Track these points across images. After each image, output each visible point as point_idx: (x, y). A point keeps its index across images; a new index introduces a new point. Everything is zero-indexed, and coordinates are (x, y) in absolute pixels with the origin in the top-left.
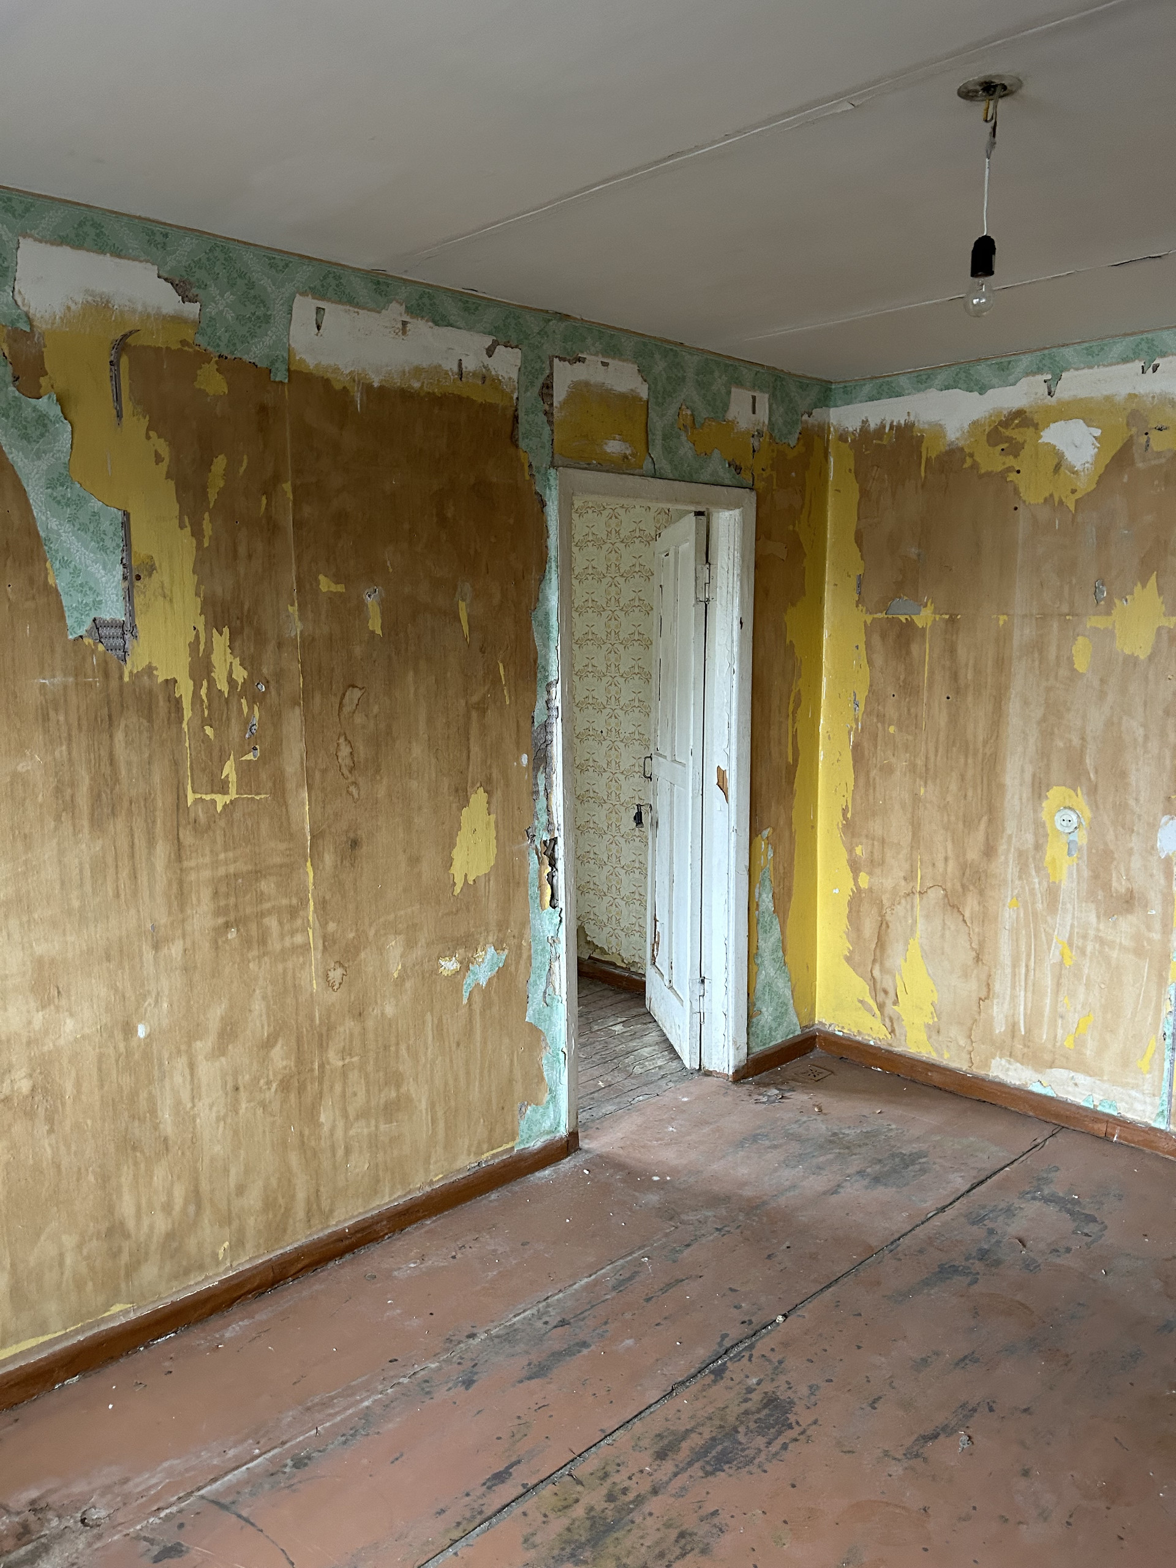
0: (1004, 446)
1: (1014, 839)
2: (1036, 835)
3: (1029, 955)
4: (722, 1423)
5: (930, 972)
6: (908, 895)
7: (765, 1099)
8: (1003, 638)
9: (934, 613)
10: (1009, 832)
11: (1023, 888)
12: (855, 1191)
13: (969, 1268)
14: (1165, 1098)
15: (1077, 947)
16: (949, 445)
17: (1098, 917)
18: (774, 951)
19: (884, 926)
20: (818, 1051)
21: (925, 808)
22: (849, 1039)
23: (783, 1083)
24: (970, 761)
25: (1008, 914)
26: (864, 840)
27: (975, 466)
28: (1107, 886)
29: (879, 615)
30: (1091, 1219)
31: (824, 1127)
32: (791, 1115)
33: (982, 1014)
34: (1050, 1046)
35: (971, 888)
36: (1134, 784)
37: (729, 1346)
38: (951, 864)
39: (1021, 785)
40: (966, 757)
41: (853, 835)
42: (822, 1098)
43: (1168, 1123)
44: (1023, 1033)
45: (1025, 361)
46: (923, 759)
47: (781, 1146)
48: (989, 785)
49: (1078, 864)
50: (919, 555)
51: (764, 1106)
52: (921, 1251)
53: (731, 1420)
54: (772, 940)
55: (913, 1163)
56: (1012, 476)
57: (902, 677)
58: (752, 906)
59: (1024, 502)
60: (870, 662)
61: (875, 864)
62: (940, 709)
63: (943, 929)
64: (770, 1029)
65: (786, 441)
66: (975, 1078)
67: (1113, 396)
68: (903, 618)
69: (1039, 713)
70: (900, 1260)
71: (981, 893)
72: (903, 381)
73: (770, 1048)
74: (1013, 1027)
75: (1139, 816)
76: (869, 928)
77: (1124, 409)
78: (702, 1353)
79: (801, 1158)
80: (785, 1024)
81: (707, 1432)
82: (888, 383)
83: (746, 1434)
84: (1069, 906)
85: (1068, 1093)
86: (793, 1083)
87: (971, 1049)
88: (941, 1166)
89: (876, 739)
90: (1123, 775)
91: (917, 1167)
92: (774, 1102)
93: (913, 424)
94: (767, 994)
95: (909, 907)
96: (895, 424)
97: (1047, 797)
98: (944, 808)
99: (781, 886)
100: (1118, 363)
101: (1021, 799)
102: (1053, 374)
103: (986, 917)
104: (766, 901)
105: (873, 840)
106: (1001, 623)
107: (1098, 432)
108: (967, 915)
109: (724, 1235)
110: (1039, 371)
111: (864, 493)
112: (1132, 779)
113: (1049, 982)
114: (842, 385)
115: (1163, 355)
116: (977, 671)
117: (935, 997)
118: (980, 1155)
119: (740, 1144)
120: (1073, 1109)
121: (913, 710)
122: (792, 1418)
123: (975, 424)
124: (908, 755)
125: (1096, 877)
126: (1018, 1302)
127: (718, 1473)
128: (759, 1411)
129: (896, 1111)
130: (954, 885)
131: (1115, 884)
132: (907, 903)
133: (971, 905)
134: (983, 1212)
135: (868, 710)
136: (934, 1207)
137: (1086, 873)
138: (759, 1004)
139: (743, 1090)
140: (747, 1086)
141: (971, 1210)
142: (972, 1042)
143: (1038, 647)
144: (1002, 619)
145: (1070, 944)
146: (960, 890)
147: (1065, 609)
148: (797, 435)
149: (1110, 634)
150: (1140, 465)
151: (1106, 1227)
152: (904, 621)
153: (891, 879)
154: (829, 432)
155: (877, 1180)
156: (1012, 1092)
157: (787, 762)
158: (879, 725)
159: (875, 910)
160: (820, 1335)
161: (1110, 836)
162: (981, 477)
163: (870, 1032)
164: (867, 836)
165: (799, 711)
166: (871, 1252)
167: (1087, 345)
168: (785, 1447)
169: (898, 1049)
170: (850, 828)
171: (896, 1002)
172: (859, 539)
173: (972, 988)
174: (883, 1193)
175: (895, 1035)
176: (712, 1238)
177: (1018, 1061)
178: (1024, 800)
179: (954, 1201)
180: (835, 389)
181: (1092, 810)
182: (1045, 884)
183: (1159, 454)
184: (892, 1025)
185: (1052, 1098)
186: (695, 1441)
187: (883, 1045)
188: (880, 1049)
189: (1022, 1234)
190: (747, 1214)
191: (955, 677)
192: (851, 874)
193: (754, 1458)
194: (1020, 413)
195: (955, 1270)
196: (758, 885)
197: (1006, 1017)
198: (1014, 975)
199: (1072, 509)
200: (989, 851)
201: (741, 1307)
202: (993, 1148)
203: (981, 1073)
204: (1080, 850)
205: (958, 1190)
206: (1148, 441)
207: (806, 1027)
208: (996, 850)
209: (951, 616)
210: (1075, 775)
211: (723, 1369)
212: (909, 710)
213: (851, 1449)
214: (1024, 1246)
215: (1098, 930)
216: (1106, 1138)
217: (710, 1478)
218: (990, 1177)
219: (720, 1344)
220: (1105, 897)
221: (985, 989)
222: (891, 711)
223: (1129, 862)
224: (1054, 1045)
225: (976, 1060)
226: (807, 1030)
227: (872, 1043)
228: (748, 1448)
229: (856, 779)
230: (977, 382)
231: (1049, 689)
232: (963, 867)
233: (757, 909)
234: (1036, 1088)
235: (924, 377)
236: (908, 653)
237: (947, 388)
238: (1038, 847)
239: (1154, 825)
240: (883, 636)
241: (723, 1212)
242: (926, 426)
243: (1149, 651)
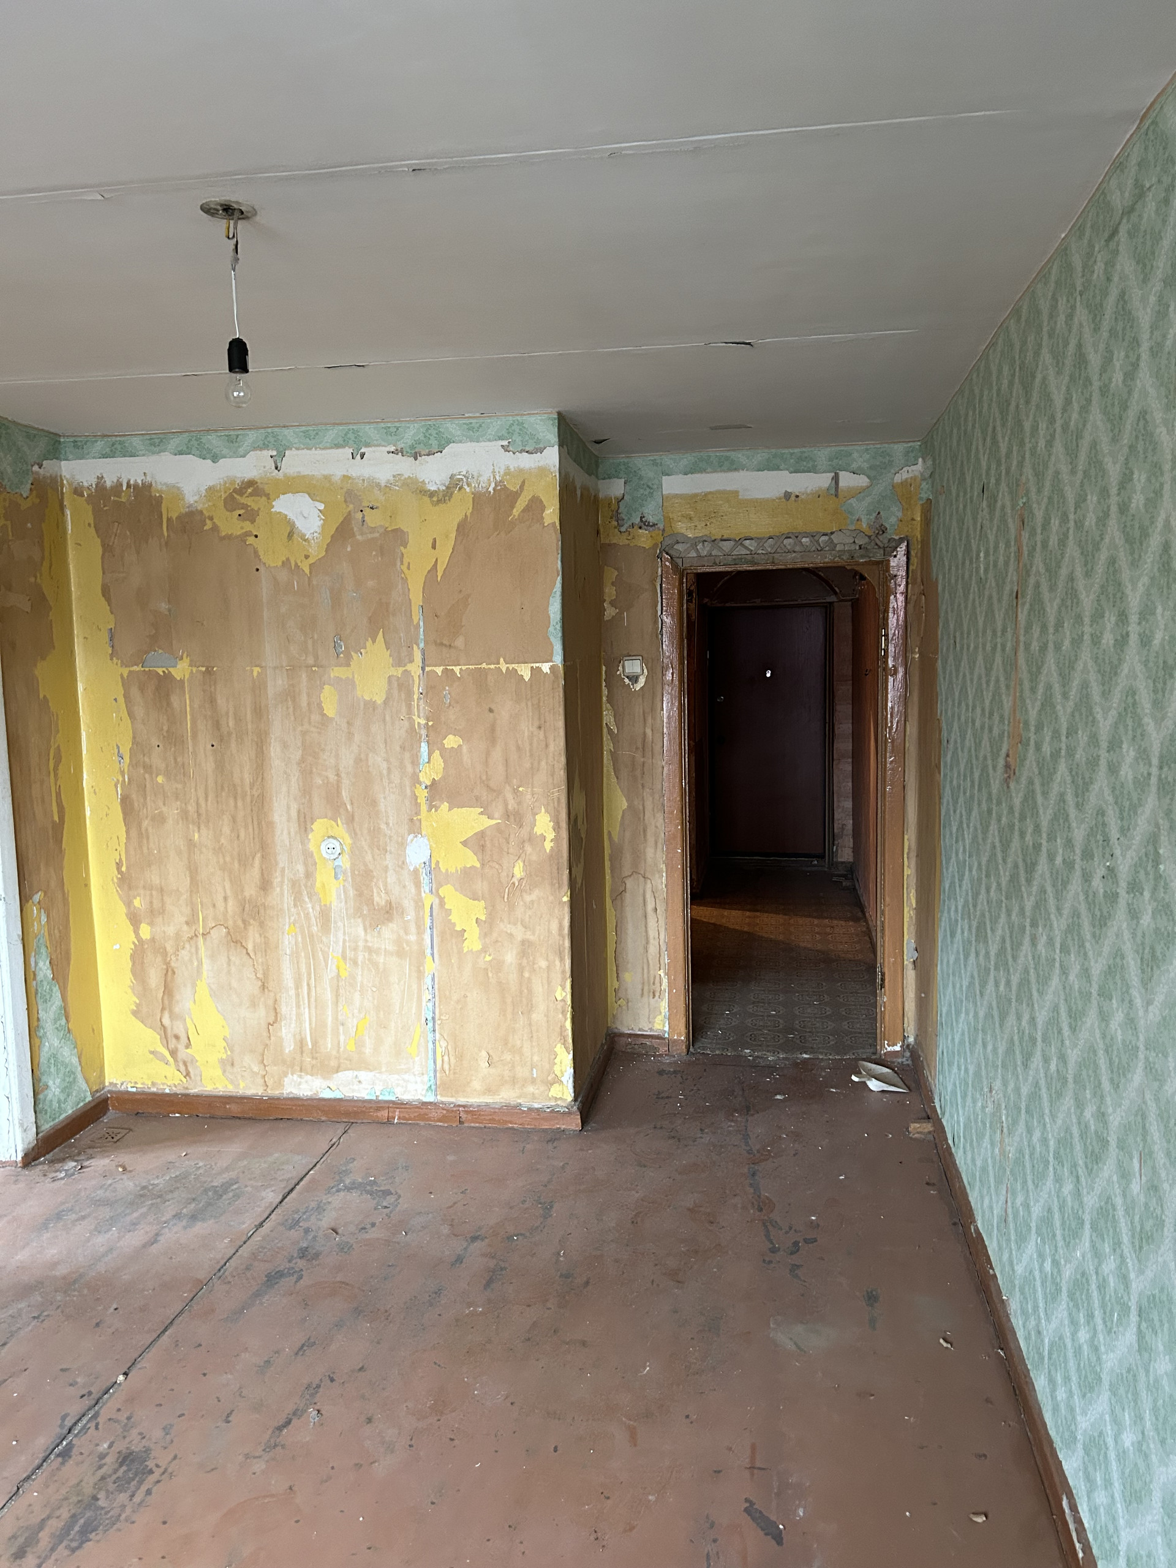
0: (241, 512)
1: (286, 871)
2: (306, 864)
3: (309, 974)
4: (80, 1498)
5: (220, 1009)
6: (191, 938)
7: (63, 1175)
8: (258, 687)
9: (191, 665)
10: (281, 865)
11: (298, 914)
12: (175, 1234)
13: (293, 1268)
14: (432, 1075)
15: (350, 959)
16: (188, 507)
17: (365, 930)
18: (55, 1021)
19: (170, 973)
20: (112, 1113)
21: (201, 853)
22: (143, 1093)
23: (79, 1154)
24: (240, 804)
25: (287, 941)
26: (142, 892)
27: (215, 528)
28: (370, 901)
29: (135, 668)
30: (387, 1193)
31: (131, 1184)
32: (94, 1182)
33: (272, 1038)
34: (334, 1053)
35: (252, 921)
36: (383, 810)
37: (70, 1424)
38: (230, 903)
39: (288, 821)
40: (235, 798)
41: (130, 888)
42: (125, 1158)
43: (436, 1095)
44: (310, 1047)
45: (252, 436)
46: (194, 804)
47: (89, 1215)
48: (259, 824)
49: (344, 886)
50: (169, 610)
51: (63, 1182)
52: (247, 1269)
53: (88, 1490)
54: (54, 1008)
55: (225, 1192)
56: (251, 540)
57: (165, 728)
58: (29, 976)
59: (264, 564)
60: (131, 714)
61: (155, 913)
62: (206, 756)
63: (229, 964)
64: (59, 1102)
65: (17, 490)
66: (271, 1099)
67: (331, 475)
68: (160, 671)
69: (297, 755)
70: (229, 1282)
71: (262, 924)
72: (136, 442)
73: (63, 1121)
74: (301, 1043)
75: (390, 837)
76: (154, 978)
77: (342, 488)
78: (42, 1442)
79: (112, 1221)
80: (74, 1094)
81: (65, 1513)
82: (121, 443)
83: (107, 1497)
84: (340, 924)
85: (353, 1091)
86: (90, 1151)
87: (264, 1073)
88: (252, 1187)
89: (145, 791)
90: (374, 803)
91: (231, 1194)
92: (73, 1174)
93: (151, 485)
94: (52, 1066)
95: (193, 950)
96: (132, 482)
97: (312, 830)
98: (219, 850)
99: (59, 951)
100: (332, 448)
101: (289, 833)
102: (278, 452)
103: (267, 947)
104: (44, 969)
105: (151, 890)
106: (255, 674)
107: (322, 507)
108: (250, 947)
109: (43, 1321)
110: (265, 447)
111: (107, 548)
112: (382, 807)
113: (329, 996)
114: (72, 439)
115: (367, 445)
116: (238, 720)
117: (227, 1033)
118: (285, 1167)
119: (45, 1226)
120: (360, 1104)
121: (179, 759)
122: (150, 1464)
123: (210, 489)
124: (178, 803)
125: (360, 895)
126: (341, 1282)
127: (84, 1545)
128: (116, 1471)
129: (201, 1149)
130: (235, 922)
131: (376, 899)
132: (191, 946)
133: (253, 938)
134: (296, 1216)
135: (134, 762)
136: (253, 1226)
137: (351, 893)
138: (44, 1079)
139: (36, 1172)
140: (40, 1167)
141: (286, 1217)
142: (265, 1066)
143: (290, 695)
144: (256, 670)
145: (344, 957)
146: (242, 926)
147: (311, 661)
148: (29, 486)
149: (350, 684)
150: (359, 537)
151: (400, 1196)
152: (162, 674)
153: (174, 924)
154: (62, 485)
155: (194, 1218)
156: (305, 1103)
157: (53, 822)
158: (147, 776)
159: (159, 959)
160: (166, 1378)
161: (369, 857)
162: (223, 539)
163: (165, 1081)
164: (144, 887)
165: (60, 767)
166: (201, 1285)
167: (304, 428)
168: (149, 1492)
169: (194, 1091)
170: (126, 881)
171: (188, 1045)
172: (106, 592)
173: (262, 1014)
174: (201, 1228)
175: (190, 1077)
176: (30, 1328)
177: (307, 1074)
178: (293, 833)
179: (270, 1215)
180: (64, 442)
181: (352, 838)
182: (318, 908)
183: (373, 530)
184: (187, 1069)
185: (340, 1100)
186: (54, 1525)
187: (179, 1090)
188: (176, 1094)
189: (333, 1225)
190: (65, 1292)
191: (217, 725)
192: (132, 927)
193: (120, 1515)
194: (251, 483)
195: (280, 1274)
196: (33, 954)
197: (294, 1036)
198: (298, 995)
199: (307, 571)
200: (265, 885)
201: (76, 1383)
202: (297, 1158)
203: (276, 1093)
204: (345, 873)
205: (271, 1203)
206: (363, 517)
207: (97, 1091)
208: (272, 883)
209: (207, 669)
210: (335, 806)
211: (70, 1446)
212: (175, 759)
213: (213, 1467)
214: (337, 1233)
215: (366, 941)
216: (389, 1122)
217: (77, 1553)
218: (298, 1184)
219: (61, 1426)
220: (369, 910)
221: (272, 1014)
222: (156, 760)
223: (386, 878)
224: (338, 1051)
225: (270, 1083)
226: (98, 1094)
227: (167, 1091)
228: (112, 1509)
229: (127, 832)
230: (209, 450)
231: (304, 733)
232: (242, 904)
233: (35, 979)
234: (327, 1094)
235: (157, 441)
236: (169, 704)
237: (181, 453)
238: (309, 875)
239: (403, 844)
240: (142, 689)
241: (37, 1298)
242: (164, 488)
243: (384, 697)
